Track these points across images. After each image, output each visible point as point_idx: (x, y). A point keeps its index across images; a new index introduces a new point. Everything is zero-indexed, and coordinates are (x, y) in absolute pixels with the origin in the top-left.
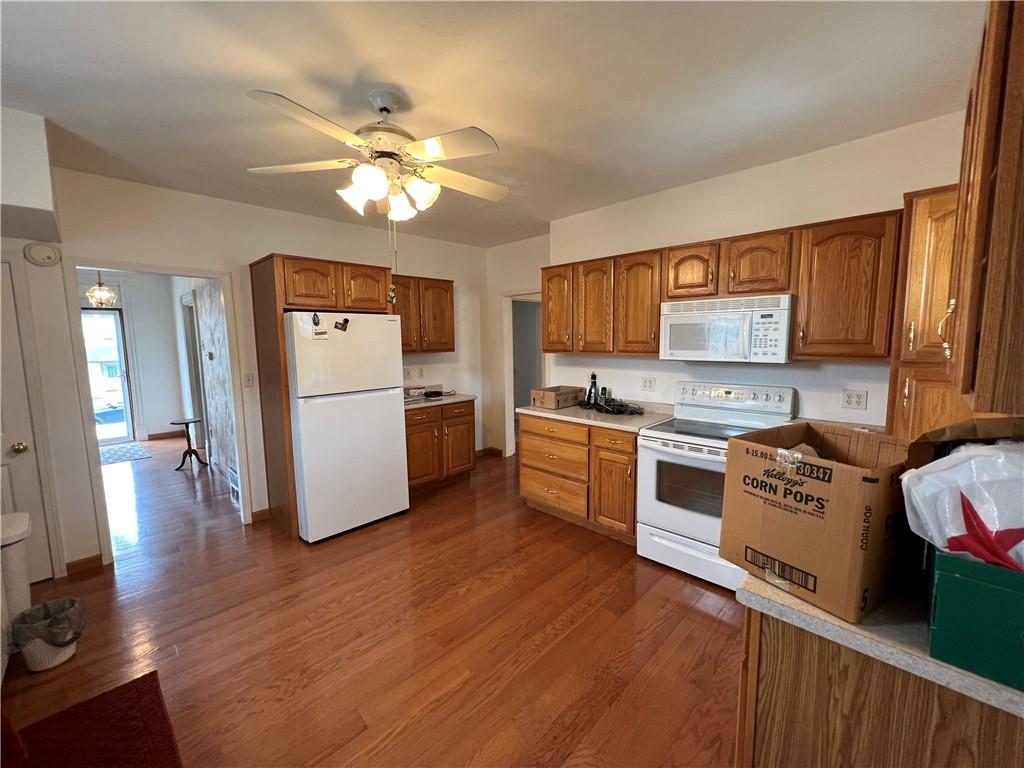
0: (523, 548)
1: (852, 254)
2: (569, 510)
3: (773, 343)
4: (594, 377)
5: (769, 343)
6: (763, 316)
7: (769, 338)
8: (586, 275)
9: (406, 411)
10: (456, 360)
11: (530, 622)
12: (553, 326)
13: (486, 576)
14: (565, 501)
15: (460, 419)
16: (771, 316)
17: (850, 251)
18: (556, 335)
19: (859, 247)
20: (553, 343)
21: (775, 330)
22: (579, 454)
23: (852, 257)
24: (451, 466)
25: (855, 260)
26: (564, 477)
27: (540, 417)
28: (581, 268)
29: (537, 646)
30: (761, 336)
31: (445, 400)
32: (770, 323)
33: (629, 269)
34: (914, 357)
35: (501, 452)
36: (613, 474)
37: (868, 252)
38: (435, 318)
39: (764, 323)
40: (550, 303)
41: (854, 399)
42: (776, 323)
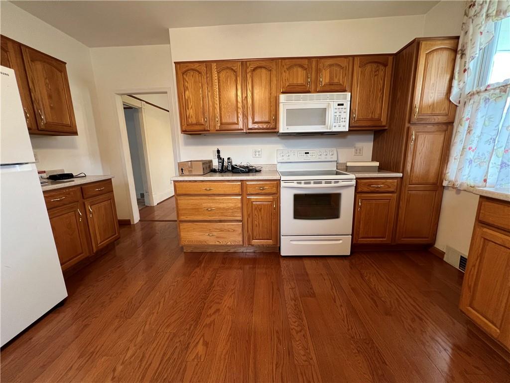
0: (212, 283)
1: (376, 74)
2: (229, 243)
3: (343, 120)
4: (218, 152)
5: (341, 120)
6: (339, 105)
7: (341, 117)
8: (218, 73)
9: (44, 192)
10: (73, 146)
11: (278, 338)
12: (191, 111)
13: (208, 321)
14: (223, 238)
15: (101, 197)
16: (342, 105)
17: (375, 72)
18: (194, 117)
19: (378, 70)
20: (192, 125)
21: (345, 112)
22: (235, 201)
23: (375, 75)
24: (99, 240)
25: (376, 77)
26: (221, 221)
27: (195, 181)
28: (214, 65)
29: (304, 355)
30: (338, 116)
31: (77, 182)
32: (342, 109)
33: (255, 69)
34: (416, 121)
35: (129, 221)
36: (262, 210)
37: (381, 73)
38: (50, 97)
39: (339, 109)
40: (187, 92)
41: (358, 151)
42: (345, 109)
